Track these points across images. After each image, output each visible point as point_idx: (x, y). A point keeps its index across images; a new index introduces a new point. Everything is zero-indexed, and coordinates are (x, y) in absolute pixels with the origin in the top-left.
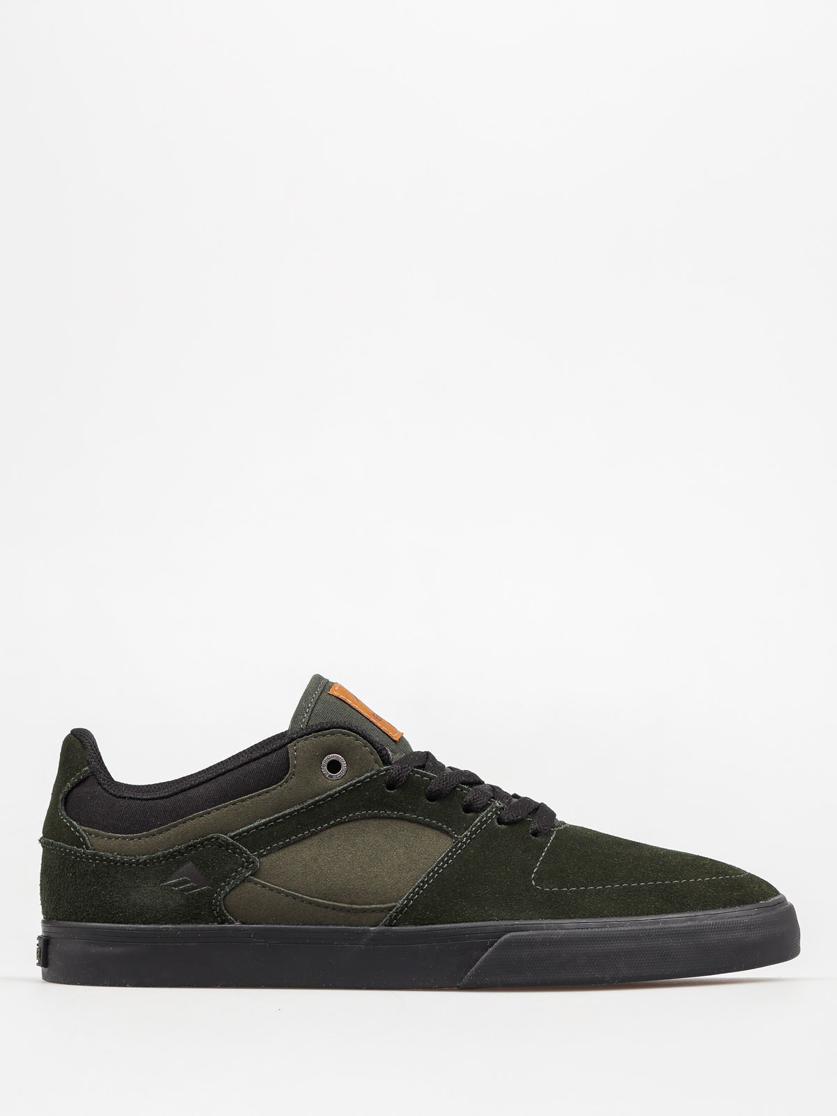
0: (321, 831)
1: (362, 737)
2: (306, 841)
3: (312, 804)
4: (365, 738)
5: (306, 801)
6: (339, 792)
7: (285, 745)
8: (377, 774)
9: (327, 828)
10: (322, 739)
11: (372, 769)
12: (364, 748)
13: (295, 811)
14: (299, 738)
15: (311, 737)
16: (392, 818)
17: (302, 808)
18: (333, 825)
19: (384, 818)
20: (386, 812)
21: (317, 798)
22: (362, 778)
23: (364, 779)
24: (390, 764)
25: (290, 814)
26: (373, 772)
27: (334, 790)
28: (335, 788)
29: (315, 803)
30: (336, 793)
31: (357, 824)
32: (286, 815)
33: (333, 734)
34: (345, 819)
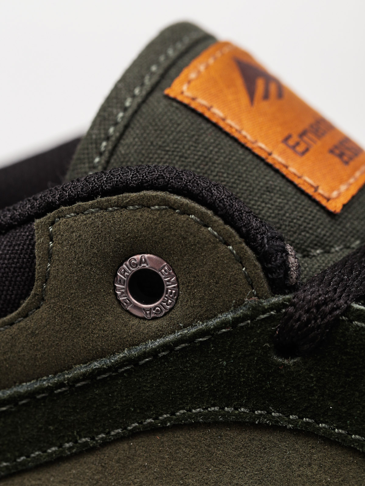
0: (105, 444)
1: (222, 217)
2: (66, 466)
3: (84, 376)
4: (228, 219)
5: (70, 368)
6: (154, 353)
7: (30, 219)
8: (252, 318)
9: (120, 439)
10: (117, 215)
11: (240, 303)
12: (222, 247)
13: (42, 390)
14: (65, 203)
15: (92, 206)
16: (283, 429)
17: (60, 385)
18: (134, 434)
19: (262, 427)
20: (269, 413)
21: (96, 365)
22: (212, 323)
23: (218, 327)
24: (293, 288)
25: (31, 395)
26: (240, 312)
27: (141, 348)
28: (145, 340)
29: (92, 375)
30: (145, 355)
31: (196, 434)
32: (21, 396)
33: (145, 204)
34: (164, 422)
